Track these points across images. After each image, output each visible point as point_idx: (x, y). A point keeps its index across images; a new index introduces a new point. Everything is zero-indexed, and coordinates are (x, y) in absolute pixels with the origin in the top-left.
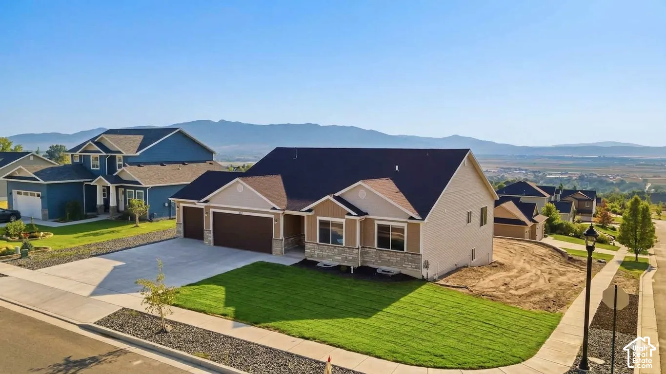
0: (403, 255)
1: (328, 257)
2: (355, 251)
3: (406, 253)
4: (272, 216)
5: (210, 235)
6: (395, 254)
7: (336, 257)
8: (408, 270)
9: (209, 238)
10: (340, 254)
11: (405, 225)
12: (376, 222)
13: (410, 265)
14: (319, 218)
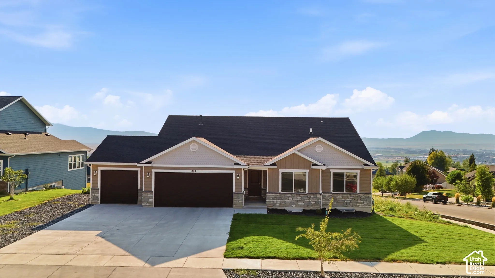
0: (357, 195)
1: (291, 204)
2: (319, 196)
3: (359, 194)
4: (234, 172)
5: (151, 196)
6: (349, 195)
7: (299, 203)
8: (361, 208)
9: (150, 200)
10: (302, 200)
11: (358, 172)
12: (332, 171)
13: (362, 203)
14: (281, 171)
